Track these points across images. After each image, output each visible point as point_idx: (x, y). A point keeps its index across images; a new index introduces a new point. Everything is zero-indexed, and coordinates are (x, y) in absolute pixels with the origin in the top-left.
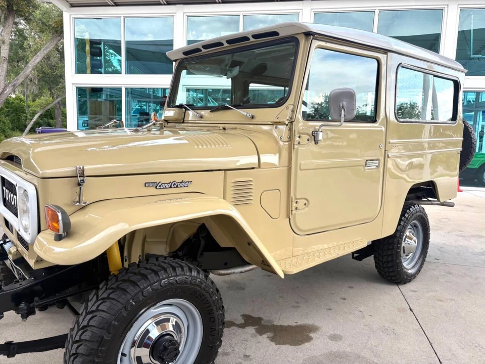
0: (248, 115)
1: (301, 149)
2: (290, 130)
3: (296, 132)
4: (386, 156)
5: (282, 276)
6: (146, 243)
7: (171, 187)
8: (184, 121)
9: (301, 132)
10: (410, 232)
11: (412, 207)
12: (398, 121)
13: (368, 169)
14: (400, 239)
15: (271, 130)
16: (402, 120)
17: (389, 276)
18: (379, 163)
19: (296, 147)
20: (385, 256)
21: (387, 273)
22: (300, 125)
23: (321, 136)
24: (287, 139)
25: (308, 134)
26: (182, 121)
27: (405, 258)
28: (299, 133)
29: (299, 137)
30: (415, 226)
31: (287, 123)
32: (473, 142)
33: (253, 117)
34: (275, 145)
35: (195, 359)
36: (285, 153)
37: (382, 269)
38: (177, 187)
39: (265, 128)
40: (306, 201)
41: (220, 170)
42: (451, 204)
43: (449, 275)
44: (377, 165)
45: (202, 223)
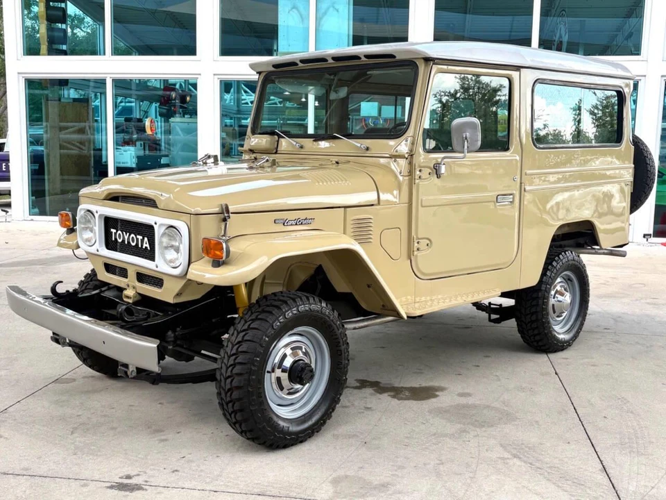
0: (362, 146)
1: (422, 183)
2: (410, 163)
3: (417, 165)
4: (522, 190)
5: (405, 317)
6: (265, 285)
7: (296, 224)
8: (277, 151)
9: (422, 165)
10: (561, 286)
11: (563, 253)
12: (537, 147)
13: (499, 206)
14: (546, 293)
15: (389, 163)
16: (541, 146)
17: (535, 341)
18: (513, 198)
19: (417, 181)
20: (528, 314)
21: (532, 338)
22: (421, 158)
23: (443, 169)
24: (407, 174)
25: (430, 168)
26: (275, 151)
27: (556, 321)
28: (420, 167)
29: (420, 171)
30: (569, 279)
31: (406, 156)
32: (649, 169)
33: (367, 149)
34: (394, 180)
35: (324, 390)
36: (405, 188)
37: (526, 333)
38: (302, 224)
39: (382, 160)
40: (428, 242)
41: (339, 207)
42: (622, 253)
43: (616, 344)
44: (511, 200)
45: (318, 264)
